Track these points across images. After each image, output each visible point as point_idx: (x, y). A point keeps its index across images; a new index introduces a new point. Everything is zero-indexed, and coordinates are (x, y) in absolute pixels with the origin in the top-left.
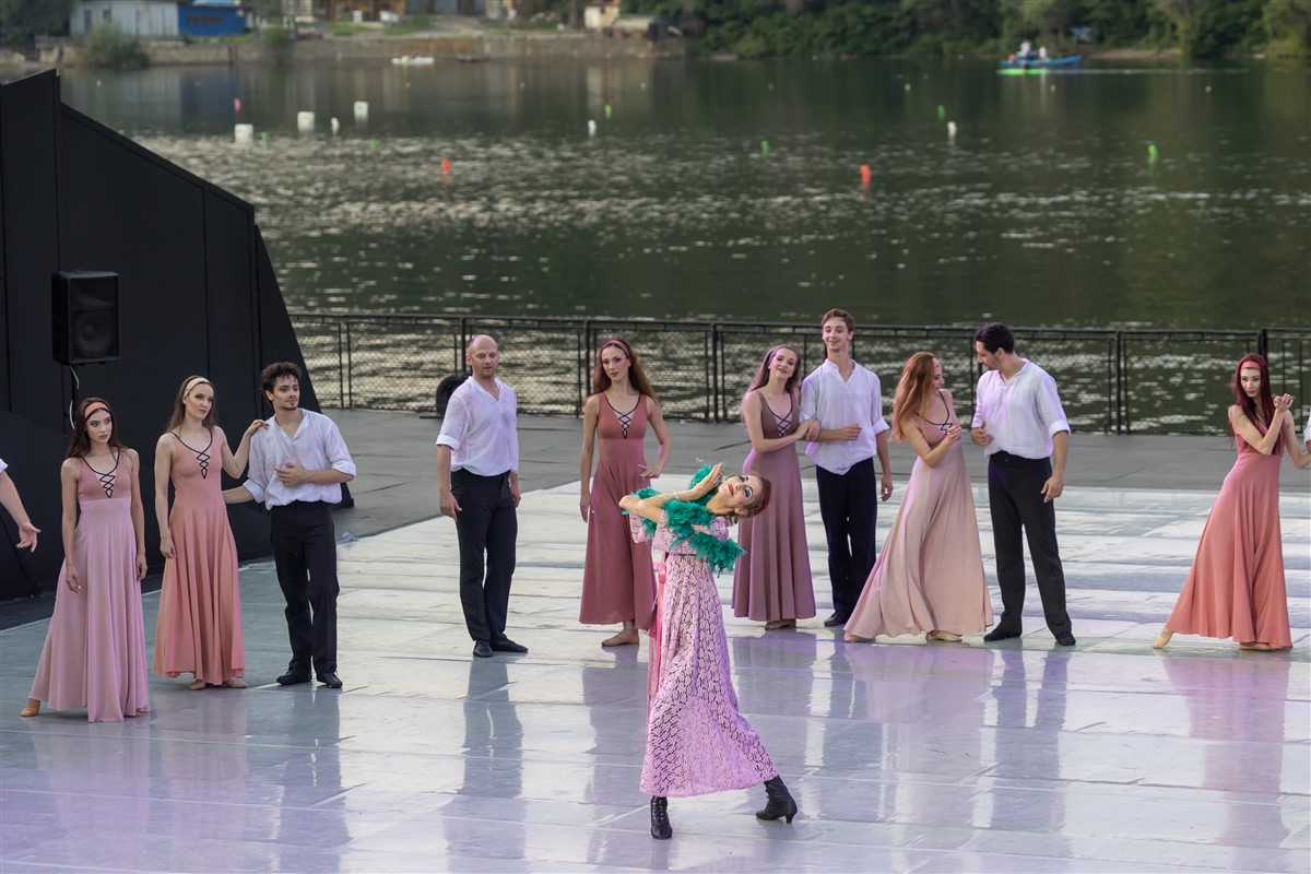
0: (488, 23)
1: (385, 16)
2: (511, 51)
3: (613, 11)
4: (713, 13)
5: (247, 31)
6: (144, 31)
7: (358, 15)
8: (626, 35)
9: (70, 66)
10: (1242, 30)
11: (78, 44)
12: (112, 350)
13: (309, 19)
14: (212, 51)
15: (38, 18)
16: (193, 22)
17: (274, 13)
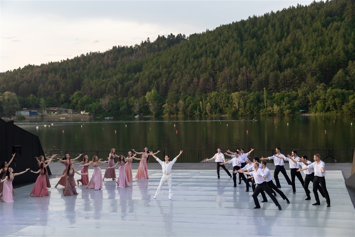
0: (69, 113)
1: (56, 113)
2: (71, 117)
3: (84, 112)
4: (96, 112)
5: (38, 115)
6: (25, 115)
7: (52, 112)
8: (86, 115)
9: (15, 119)
10: (161, 113)
11: (16, 117)
12: (20, 155)
13: (46, 113)
14: (33, 117)
15: (11, 113)
16: (31, 114)
17: (42, 113)
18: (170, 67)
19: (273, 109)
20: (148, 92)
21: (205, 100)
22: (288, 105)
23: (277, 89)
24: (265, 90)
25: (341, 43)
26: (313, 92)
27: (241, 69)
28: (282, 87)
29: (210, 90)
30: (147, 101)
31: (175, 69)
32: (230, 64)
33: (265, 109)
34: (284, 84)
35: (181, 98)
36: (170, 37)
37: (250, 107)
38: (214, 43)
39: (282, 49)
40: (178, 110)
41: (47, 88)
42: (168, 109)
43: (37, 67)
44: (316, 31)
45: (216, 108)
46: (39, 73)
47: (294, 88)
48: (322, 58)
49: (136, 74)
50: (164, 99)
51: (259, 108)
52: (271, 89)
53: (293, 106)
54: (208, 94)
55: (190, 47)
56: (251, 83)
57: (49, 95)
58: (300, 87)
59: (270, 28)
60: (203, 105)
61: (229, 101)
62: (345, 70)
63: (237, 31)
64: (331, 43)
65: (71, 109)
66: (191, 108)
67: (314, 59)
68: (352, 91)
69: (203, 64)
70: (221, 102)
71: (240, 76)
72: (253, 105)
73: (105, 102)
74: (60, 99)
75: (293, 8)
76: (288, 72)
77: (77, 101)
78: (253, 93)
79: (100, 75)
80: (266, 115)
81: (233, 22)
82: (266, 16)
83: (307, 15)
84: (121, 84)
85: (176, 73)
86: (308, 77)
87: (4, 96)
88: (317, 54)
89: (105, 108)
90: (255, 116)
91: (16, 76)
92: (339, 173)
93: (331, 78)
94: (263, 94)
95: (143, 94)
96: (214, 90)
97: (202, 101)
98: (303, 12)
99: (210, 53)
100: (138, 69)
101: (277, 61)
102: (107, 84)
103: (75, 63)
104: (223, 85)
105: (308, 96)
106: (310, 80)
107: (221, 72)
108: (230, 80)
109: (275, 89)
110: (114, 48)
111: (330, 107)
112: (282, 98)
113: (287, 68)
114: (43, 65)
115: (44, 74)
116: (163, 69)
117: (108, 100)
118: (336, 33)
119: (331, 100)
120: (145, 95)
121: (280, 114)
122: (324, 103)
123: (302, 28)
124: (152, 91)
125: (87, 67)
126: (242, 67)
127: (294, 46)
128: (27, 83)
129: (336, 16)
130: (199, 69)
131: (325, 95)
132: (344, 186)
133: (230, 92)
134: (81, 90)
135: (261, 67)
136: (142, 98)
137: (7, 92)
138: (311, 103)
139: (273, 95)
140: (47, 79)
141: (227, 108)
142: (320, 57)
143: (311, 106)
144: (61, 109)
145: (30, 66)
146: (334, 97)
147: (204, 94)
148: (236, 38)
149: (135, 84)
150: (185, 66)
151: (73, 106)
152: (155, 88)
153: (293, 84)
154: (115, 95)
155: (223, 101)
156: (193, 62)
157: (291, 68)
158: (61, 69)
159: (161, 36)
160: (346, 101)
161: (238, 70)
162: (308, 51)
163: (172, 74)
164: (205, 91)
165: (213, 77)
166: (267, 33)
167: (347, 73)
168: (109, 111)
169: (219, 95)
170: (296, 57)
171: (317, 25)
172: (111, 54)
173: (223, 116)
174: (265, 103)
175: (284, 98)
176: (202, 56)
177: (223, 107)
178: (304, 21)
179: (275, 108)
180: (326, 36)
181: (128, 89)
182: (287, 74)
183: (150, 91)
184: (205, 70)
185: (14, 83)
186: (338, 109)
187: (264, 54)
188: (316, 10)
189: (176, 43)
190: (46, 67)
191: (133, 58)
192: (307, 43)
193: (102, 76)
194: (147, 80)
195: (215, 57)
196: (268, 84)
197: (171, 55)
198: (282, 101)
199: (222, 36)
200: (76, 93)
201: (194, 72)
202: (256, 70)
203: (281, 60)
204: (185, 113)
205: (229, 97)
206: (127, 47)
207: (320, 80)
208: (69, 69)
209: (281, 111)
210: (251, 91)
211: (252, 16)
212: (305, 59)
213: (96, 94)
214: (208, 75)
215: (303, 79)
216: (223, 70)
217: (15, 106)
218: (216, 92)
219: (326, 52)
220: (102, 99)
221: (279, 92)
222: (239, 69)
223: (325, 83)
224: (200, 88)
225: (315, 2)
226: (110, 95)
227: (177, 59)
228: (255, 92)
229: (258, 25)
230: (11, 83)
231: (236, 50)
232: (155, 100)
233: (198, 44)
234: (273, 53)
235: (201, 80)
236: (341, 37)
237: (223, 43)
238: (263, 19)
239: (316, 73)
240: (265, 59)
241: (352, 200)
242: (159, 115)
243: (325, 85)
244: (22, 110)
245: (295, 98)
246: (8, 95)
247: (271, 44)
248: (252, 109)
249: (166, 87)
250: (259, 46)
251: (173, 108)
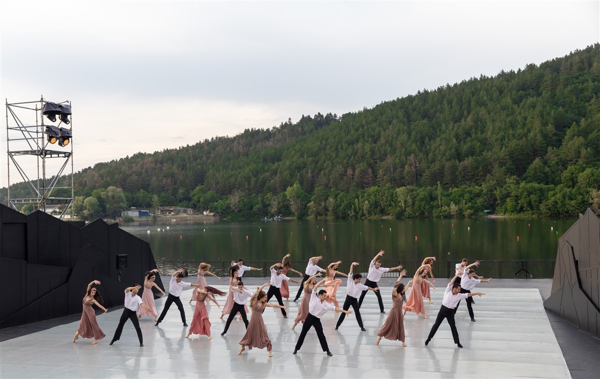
0: (188, 214)
1: (172, 213)
2: (192, 218)
3: (208, 212)
4: (223, 212)
5: (150, 215)
6: (133, 216)
7: (168, 213)
8: (210, 216)
9: (120, 221)
10: (305, 214)
11: (122, 218)
12: (126, 267)
13: (160, 214)
14: (144, 219)
15: (116, 214)
16: (141, 214)
17: (154, 213)
18: (317, 155)
19: (450, 209)
20: (289, 187)
21: (361, 198)
22: (469, 204)
23: (454, 183)
24: (439, 185)
25: (537, 124)
26: (502, 187)
27: (408, 157)
28: (461, 181)
29: (368, 185)
30: (288, 198)
31: (323, 158)
32: (394, 151)
33: (439, 209)
34: (464, 177)
35: (332, 195)
36: (318, 117)
37: (420, 206)
38: (374, 125)
39: (461, 132)
40: (327, 210)
41: (162, 182)
42: (314, 209)
43: (150, 155)
44: (505, 109)
45: (376, 207)
46: (152, 163)
47: (477, 181)
48: (513, 143)
49: (274, 164)
50: (309, 196)
51: (432, 207)
52: (447, 184)
53: (476, 206)
54: (366, 189)
55: (343, 130)
56: (421, 175)
57: (164, 190)
58: (484, 180)
59: (446, 105)
60: (359, 204)
61: (393, 199)
62: (543, 158)
63: (403, 110)
64: (524, 125)
65: (192, 208)
66: (344, 207)
67: (503, 144)
68: (552, 185)
69: (359, 151)
70: (382, 200)
71: (406, 166)
72: (424, 204)
73: (234, 199)
74: (177, 195)
75: (476, 79)
76: (468, 161)
77: (199, 198)
78: (423, 188)
79: (229, 166)
80: (440, 217)
81: (398, 98)
82: (440, 90)
83: (493, 88)
84: (255, 176)
85: (325, 162)
86: (495, 167)
87: (108, 192)
88: (506, 138)
89: (234, 208)
90: (425, 217)
91: (124, 168)
92: (536, 292)
93: (524, 169)
94: (436, 189)
95: (282, 190)
96: (374, 184)
97: (358, 199)
98: (488, 85)
99: (368, 137)
100: (277, 158)
101: (455, 148)
102: (237, 177)
103: (197, 150)
104: (385, 177)
105: (495, 192)
106: (498, 171)
107: (382, 161)
108: (394, 171)
109: (452, 183)
110: (247, 131)
111: (524, 207)
112: (462, 195)
113: (467, 156)
114: (156, 153)
115: (158, 164)
116: (308, 157)
117: (238, 197)
118: (531, 112)
119: (526, 197)
120: (286, 191)
121: (458, 216)
122: (516, 201)
123: (487, 105)
124: (295, 185)
125: (212, 155)
126: (410, 155)
127: (476, 129)
128: (136, 175)
129: (531, 90)
130: (354, 157)
131: (517, 191)
132: (542, 308)
133: (394, 187)
134: (203, 185)
135: (435, 155)
136: (282, 194)
137: (111, 187)
138: (499, 202)
139: (450, 191)
140: (162, 170)
141: (390, 208)
142: (510, 143)
143: (499, 205)
144: (178, 208)
145: (140, 154)
146: (530, 193)
147: (361, 190)
148: (402, 118)
149: (273, 177)
150: (336, 154)
151: (194, 204)
152: (298, 181)
153: (476, 176)
154: (247, 191)
155: (385, 199)
156: (347, 149)
157: (472, 156)
158: (179, 158)
159: (306, 115)
160: (545, 198)
161: (404, 158)
162: (494, 135)
163: (319, 164)
164: (362, 185)
165: (372, 168)
166: (442, 112)
167: (545, 163)
168: (240, 211)
169: (380, 191)
170: (479, 143)
171: (506, 102)
172: (242, 139)
173: (385, 218)
174: (439, 201)
175: (464, 195)
176: (358, 142)
177: (385, 206)
178: (489, 97)
179: (452, 208)
180: (518, 115)
181: (264, 183)
182: (468, 164)
183: (291, 185)
184: (362, 159)
185: (121, 175)
186: (535, 208)
187: (438, 138)
188: (505, 82)
189: (325, 125)
190: (160, 156)
191: (271, 143)
192: (493, 124)
193: (231, 166)
194: (288, 171)
195: (375, 143)
196: (443, 177)
197: (319, 141)
198: (461, 199)
199: (384, 116)
200: (198, 188)
201: (348, 161)
202: (428, 159)
203: (460, 146)
204: (335, 214)
205: (393, 194)
206: (263, 130)
207: (509, 172)
208: (189, 158)
209: (460, 211)
210: (421, 186)
211: (422, 91)
212: (491, 144)
213: (224, 190)
214: (366, 166)
215: (488, 170)
216: (385, 159)
217: (121, 204)
218: (376, 187)
219: (518, 135)
220: (231, 195)
221: (457, 187)
222: (406, 158)
223: (517, 176)
224: (356, 182)
225: (503, 72)
226: (241, 191)
227: (326, 145)
228: (427, 187)
229: (430, 102)
230: (116, 176)
231: (402, 133)
232: (298, 197)
233: (353, 126)
234: (450, 137)
235: (357, 171)
236: (538, 117)
237: (385, 124)
238: (437, 93)
239: (506, 163)
240: (440, 145)
241: (552, 327)
242: (302, 216)
243: (517, 178)
244: (130, 210)
245: (478, 195)
246: (113, 191)
247: (446, 125)
248: (422, 209)
249: (312, 181)
250: (431, 128)
251: (320, 208)
